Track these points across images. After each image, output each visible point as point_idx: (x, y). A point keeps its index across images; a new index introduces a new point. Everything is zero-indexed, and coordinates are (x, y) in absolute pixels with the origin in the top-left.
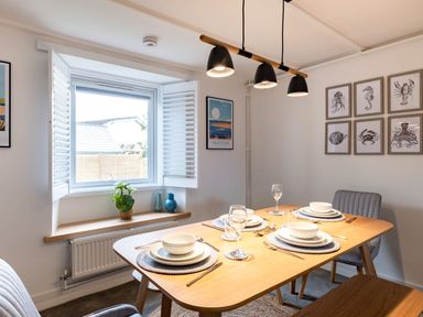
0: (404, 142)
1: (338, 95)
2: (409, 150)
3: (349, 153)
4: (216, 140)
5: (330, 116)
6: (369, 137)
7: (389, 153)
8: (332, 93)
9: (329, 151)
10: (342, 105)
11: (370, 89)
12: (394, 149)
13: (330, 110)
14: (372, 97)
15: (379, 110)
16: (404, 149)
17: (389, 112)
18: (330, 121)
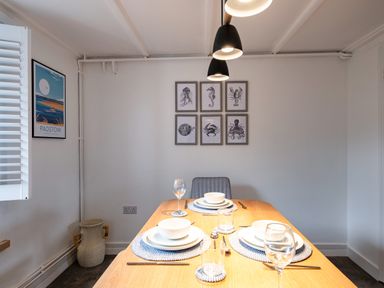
0: (236, 135)
1: (186, 91)
2: (240, 141)
3: (196, 144)
4: (45, 125)
5: (179, 109)
6: (212, 130)
7: (227, 144)
8: (181, 87)
9: (179, 141)
10: (190, 100)
11: (212, 89)
12: (230, 141)
13: (179, 103)
14: (214, 97)
15: (219, 108)
16: (236, 141)
17: (226, 111)
18: (179, 113)
